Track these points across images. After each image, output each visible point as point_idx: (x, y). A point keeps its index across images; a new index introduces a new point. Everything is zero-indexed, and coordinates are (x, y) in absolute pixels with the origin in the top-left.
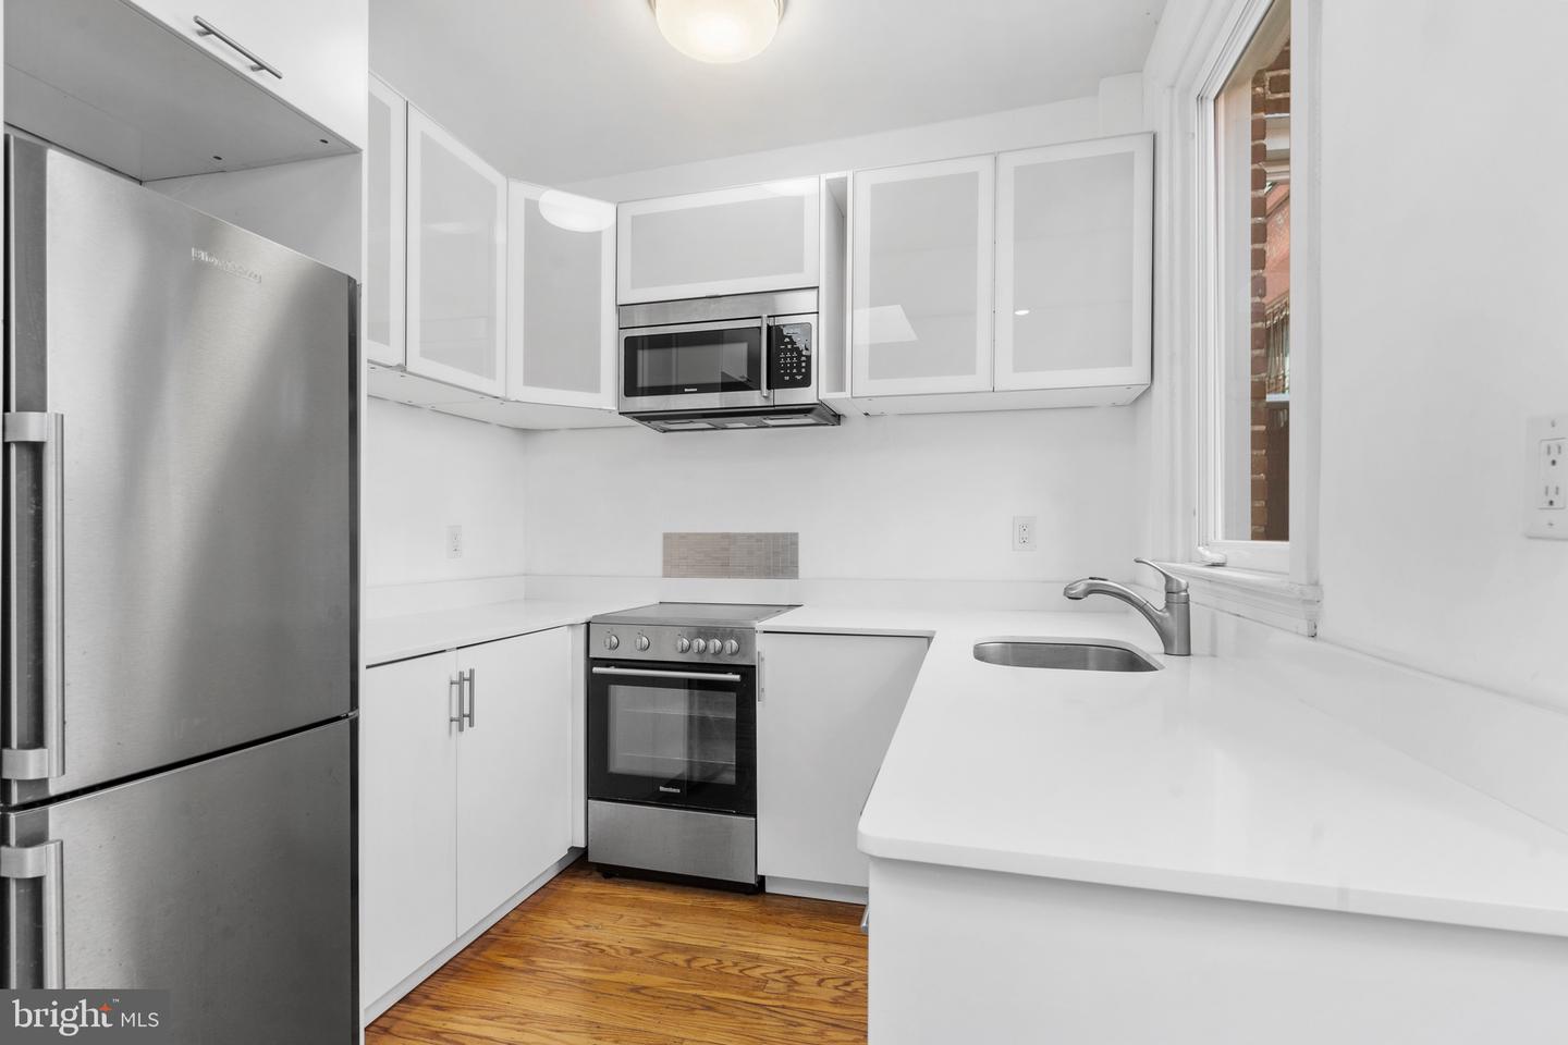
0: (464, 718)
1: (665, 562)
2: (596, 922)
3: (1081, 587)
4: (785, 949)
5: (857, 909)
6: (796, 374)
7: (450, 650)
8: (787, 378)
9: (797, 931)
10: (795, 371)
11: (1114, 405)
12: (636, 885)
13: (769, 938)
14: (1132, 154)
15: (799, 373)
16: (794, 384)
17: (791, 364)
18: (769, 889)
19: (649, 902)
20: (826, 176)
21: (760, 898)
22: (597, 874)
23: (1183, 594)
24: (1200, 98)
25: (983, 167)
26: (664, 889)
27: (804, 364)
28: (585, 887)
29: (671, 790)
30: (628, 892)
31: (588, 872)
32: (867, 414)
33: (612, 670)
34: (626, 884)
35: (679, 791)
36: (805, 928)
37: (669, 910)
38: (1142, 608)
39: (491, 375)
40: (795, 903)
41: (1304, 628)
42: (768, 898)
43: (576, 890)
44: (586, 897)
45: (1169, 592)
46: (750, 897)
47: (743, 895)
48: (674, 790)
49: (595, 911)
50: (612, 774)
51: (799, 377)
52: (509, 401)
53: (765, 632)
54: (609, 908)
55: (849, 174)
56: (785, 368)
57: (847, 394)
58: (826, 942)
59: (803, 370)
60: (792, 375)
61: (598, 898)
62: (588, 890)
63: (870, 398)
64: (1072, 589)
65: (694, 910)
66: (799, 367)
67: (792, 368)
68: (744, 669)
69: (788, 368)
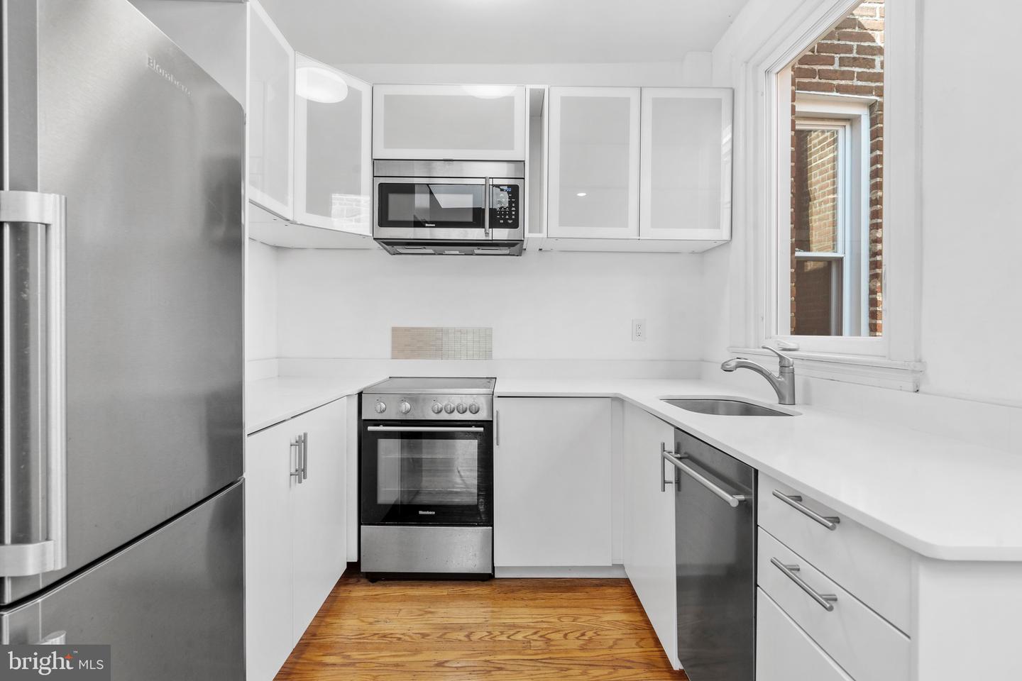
0: (301, 473)
1: (394, 348)
2: (384, 616)
3: (733, 364)
4: (530, 616)
5: (562, 581)
6: (508, 219)
7: (288, 420)
8: (502, 221)
9: (531, 603)
10: (507, 217)
11: (693, 253)
12: (399, 585)
13: (515, 611)
14: (719, 101)
15: (510, 219)
16: (506, 225)
17: (505, 212)
18: (497, 576)
19: (415, 596)
20: (529, 87)
21: (493, 583)
22: (365, 581)
23: (791, 367)
24: (767, 72)
25: (633, 95)
26: (421, 585)
27: (513, 213)
28: (360, 591)
29: (428, 513)
30: (395, 591)
31: (355, 580)
32: (540, 250)
33: (381, 428)
34: (392, 585)
35: (434, 513)
36: (535, 599)
37: (435, 600)
38: (768, 376)
39: (284, 202)
40: (518, 583)
41: (911, 386)
42: (497, 582)
43: (353, 594)
44: (364, 599)
45: (782, 367)
46: (486, 583)
47: (480, 582)
48: (431, 513)
49: (377, 609)
50: (380, 505)
51: (510, 222)
52: (296, 223)
53: (499, 397)
54: (387, 605)
55: (546, 87)
56: (501, 214)
57: (544, 235)
58: (554, 607)
59: (513, 217)
60: (505, 220)
61: (375, 598)
62: (363, 593)
63: (557, 239)
64: (727, 365)
65: (452, 598)
66: (510, 215)
67: (505, 215)
68: (485, 423)
69: (502, 215)
